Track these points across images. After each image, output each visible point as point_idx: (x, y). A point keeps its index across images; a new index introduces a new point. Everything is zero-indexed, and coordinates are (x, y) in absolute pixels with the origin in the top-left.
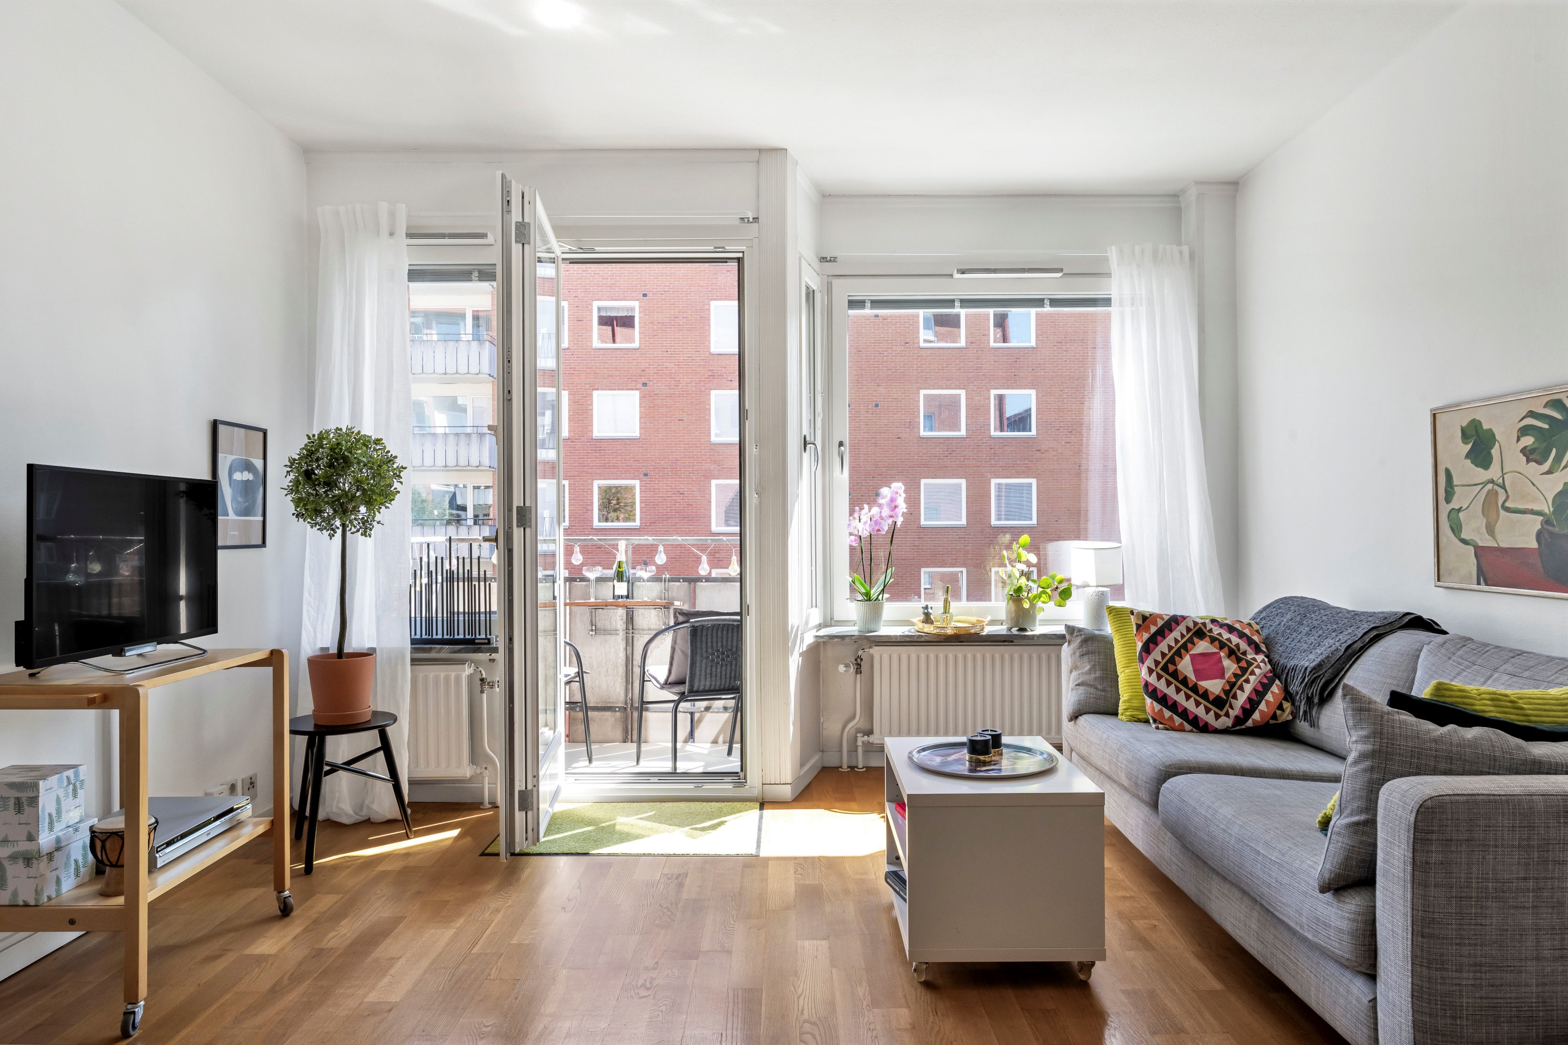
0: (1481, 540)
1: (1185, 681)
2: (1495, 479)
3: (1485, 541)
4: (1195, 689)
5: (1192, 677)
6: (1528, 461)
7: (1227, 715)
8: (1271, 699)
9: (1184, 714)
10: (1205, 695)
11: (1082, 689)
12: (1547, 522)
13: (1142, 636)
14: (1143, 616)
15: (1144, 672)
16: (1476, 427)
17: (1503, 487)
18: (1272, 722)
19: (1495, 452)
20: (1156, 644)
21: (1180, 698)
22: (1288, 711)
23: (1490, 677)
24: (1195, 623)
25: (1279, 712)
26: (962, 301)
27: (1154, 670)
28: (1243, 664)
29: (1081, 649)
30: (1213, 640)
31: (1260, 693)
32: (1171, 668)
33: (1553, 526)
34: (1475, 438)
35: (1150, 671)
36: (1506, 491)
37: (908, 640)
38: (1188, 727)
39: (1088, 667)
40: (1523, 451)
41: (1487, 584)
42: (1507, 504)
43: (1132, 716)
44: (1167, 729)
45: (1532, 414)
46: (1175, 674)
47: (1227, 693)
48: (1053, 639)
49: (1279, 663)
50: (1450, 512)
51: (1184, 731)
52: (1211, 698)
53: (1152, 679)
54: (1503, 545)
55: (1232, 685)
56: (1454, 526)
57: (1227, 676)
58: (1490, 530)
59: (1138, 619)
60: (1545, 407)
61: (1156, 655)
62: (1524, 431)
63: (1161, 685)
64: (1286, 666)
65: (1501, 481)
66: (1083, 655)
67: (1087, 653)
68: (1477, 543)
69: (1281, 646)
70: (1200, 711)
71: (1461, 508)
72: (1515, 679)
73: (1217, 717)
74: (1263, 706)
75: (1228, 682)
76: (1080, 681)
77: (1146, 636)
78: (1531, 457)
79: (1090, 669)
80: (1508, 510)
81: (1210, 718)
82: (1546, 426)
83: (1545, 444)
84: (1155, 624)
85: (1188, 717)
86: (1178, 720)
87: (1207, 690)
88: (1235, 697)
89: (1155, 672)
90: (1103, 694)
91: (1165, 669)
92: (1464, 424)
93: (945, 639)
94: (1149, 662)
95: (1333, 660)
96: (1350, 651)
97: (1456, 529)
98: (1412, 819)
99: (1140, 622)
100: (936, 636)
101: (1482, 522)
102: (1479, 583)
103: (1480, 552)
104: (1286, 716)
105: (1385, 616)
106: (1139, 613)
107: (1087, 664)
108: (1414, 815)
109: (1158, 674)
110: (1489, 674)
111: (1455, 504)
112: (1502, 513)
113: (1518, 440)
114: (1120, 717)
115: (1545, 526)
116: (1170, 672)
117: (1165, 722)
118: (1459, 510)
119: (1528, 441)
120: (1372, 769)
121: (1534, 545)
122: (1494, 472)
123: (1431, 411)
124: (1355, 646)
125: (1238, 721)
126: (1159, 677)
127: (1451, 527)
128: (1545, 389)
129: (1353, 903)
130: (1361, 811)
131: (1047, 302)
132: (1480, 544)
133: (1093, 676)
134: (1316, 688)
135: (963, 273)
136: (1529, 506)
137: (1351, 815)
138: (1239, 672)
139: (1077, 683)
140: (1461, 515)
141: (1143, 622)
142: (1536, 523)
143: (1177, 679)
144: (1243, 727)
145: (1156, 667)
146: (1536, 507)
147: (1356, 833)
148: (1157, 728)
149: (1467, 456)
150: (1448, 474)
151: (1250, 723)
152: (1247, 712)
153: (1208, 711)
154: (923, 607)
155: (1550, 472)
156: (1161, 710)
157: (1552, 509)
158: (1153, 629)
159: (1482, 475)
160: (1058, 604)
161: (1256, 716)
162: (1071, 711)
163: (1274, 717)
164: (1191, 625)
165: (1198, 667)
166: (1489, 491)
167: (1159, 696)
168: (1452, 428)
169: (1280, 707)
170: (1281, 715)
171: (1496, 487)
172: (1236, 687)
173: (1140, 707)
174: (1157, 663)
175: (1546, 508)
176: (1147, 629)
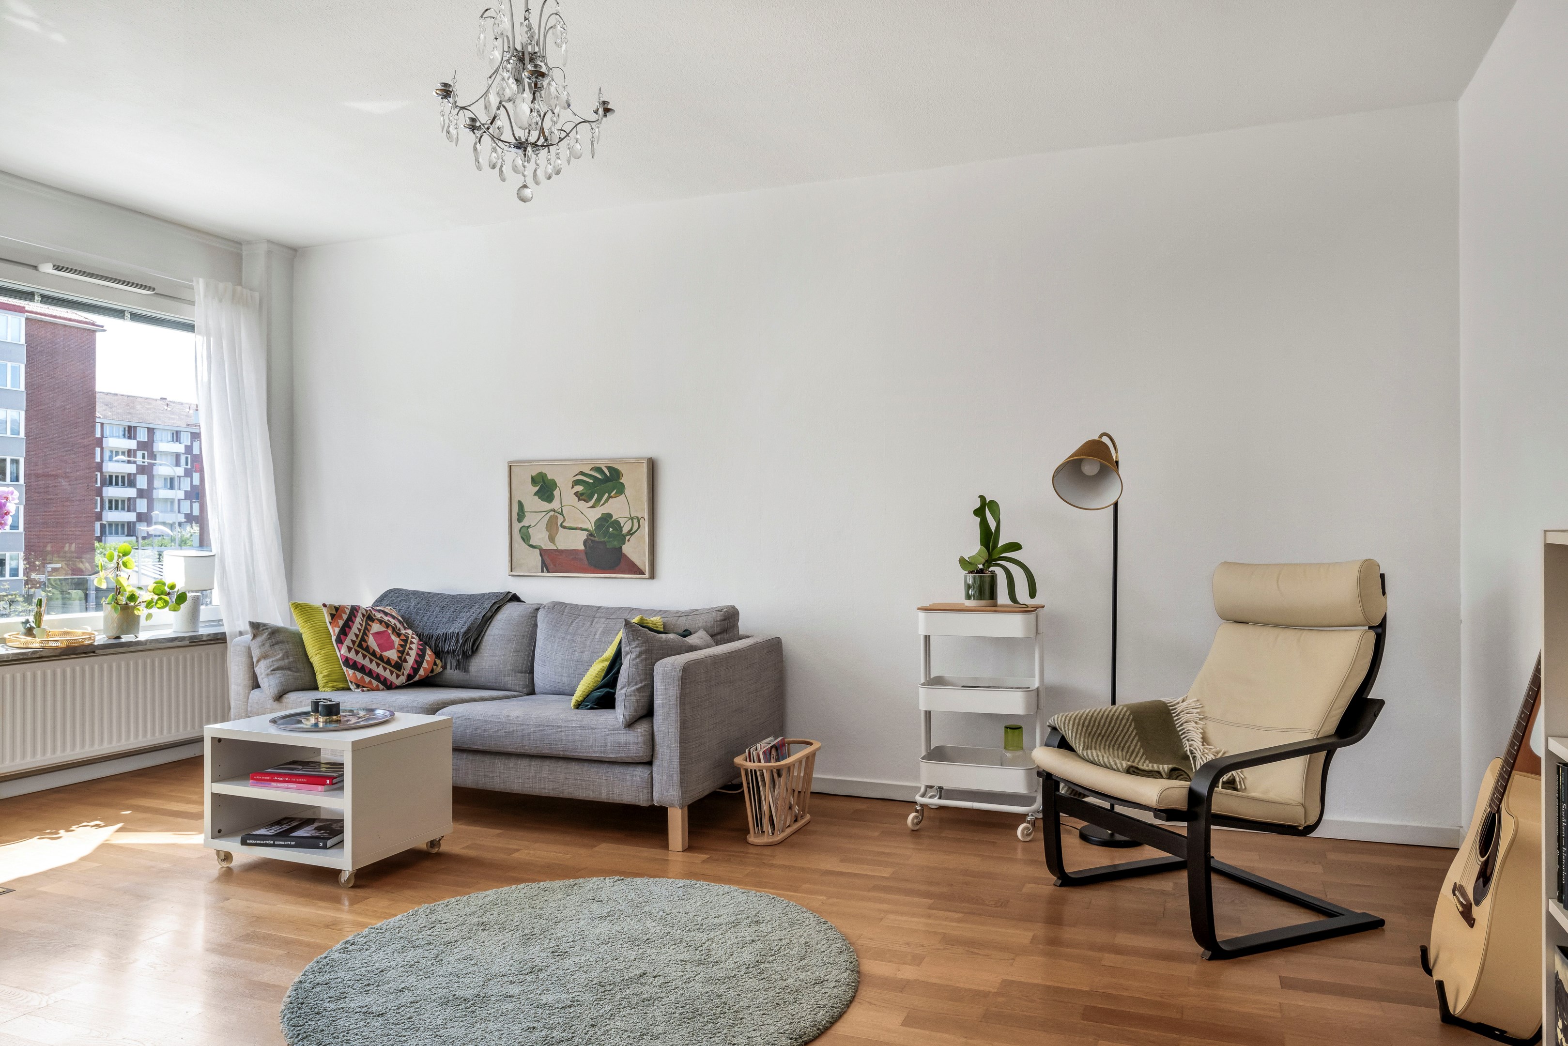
0: (545, 545)
1: (374, 654)
2: (556, 509)
3: (548, 546)
4: (381, 658)
5: (377, 649)
6: (579, 500)
7: (403, 674)
8: (429, 659)
9: (378, 677)
10: (388, 662)
11: (278, 674)
12: (591, 535)
13: (338, 622)
14: (335, 607)
15: (344, 651)
16: (543, 477)
17: (562, 514)
18: (430, 675)
19: (556, 493)
20: (350, 628)
21: (373, 666)
22: (440, 665)
23: (593, 622)
24: (366, 611)
25: (435, 667)
26: (43, 296)
27: (352, 648)
28: (403, 637)
29: (270, 641)
30: (381, 622)
31: (421, 656)
32: (364, 645)
33: (595, 537)
34: (542, 483)
35: (350, 649)
36: (564, 517)
37: (21, 657)
38: (381, 687)
39: (281, 655)
40: (576, 494)
41: (548, 572)
42: (564, 524)
43: (333, 687)
44: (368, 691)
45: (582, 473)
46: (367, 649)
47: (400, 658)
48: (163, 643)
49: (423, 634)
50: (521, 528)
51: (379, 690)
52: (393, 663)
53: (352, 655)
54: (560, 548)
55: (402, 652)
56: (524, 537)
57: (396, 647)
58: (552, 539)
59: (332, 610)
60: (591, 470)
61: (351, 636)
62: (577, 483)
63: (359, 659)
64: (433, 635)
65: (560, 510)
66: (273, 645)
67: (277, 643)
68: (541, 547)
69: (420, 622)
70: (387, 674)
71: (530, 525)
72: (609, 620)
73: (398, 676)
74: (425, 665)
75: (398, 651)
76: (275, 667)
77: (341, 623)
78: (581, 498)
79: (283, 655)
80: (565, 527)
81: (393, 678)
82: (592, 481)
83: (589, 491)
84: (345, 613)
85: (380, 680)
86: (375, 683)
87: (389, 658)
88: (405, 661)
89: (353, 649)
90: (298, 674)
91: (360, 646)
92: (534, 475)
93: (61, 652)
94: (348, 642)
95: (476, 626)
96: (485, 618)
97: (526, 537)
98: (680, 675)
99: (334, 612)
100: (51, 651)
101: (546, 535)
102: (542, 571)
103: (543, 553)
104: (439, 669)
105: (497, 595)
106: (331, 606)
107: (280, 652)
108: (681, 672)
109: (355, 650)
110: (591, 619)
111: (525, 523)
112: (560, 529)
113: (573, 487)
114: (320, 689)
115: (590, 537)
116: (364, 647)
117: (367, 686)
118: (529, 527)
119: (580, 488)
120: (646, 659)
121: (582, 548)
122: (555, 504)
123: (508, 463)
124: (488, 615)
125: (410, 677)
126: (357, 653)
127: (522, 537)
128: (591, 460)
129: (642, 728)
130: (645, 680)
131: (128, 315)
132: (544, 547)
133: (286, 661)
134: (468, 646)
135: (59, 270)
136: (580, 526)
137: (636, 684)
138: (402, 643)
139: (272, 668)
140: (530, 530)
141: (336, 612)
142: (584, 535)
143: (369, 652)
144: (411, 682)
145: (354, 645)
146: (584, 526)
147: (640, 692)
148: (363, 691)
149: (535, 494)
150: (520, 504)
151: (417, 678)
152: (416, 670)
153: (392, 673)
154: (23, 623)
155: (593, 507)
156: (362, 677)
157: (594, 528)
158: (345, 617)
159: (546, 506)
160: (172, 609)
161: (421, 672)
162: (276, 692)
163: (432, 671)
164: (364, 612)
165: (380, 642)
166: (551, 517)
167: (359, 667)
168: (524, 477)
169: (435, 664)
170: (436, 668)
171: (556, 514)
172: (405, 653)
173: (337, 679)
174: (353, 642)
175: (591, 526)
176: (341, 618)
